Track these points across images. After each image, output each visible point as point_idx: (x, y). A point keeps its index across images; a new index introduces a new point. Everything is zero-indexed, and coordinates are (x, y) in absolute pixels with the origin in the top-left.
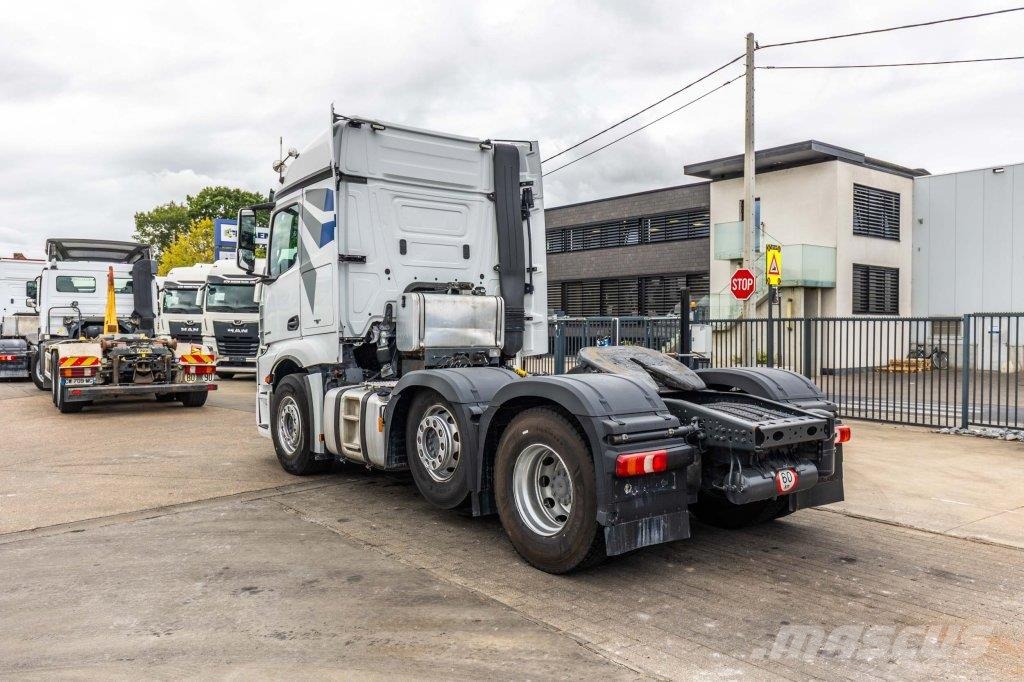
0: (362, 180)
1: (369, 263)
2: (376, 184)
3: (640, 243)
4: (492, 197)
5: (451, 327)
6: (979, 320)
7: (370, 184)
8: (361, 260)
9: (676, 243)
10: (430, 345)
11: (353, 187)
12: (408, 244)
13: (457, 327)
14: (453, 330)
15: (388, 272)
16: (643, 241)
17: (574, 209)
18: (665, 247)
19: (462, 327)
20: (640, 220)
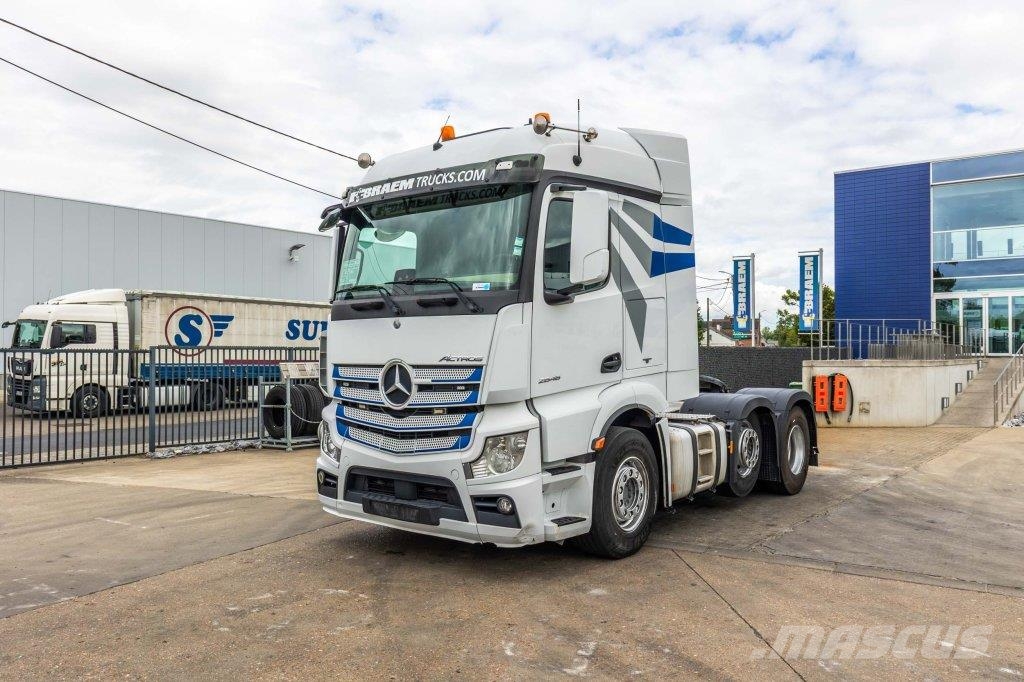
6: (163, 351)
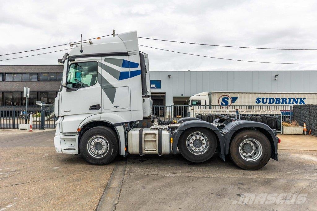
3: (38, 81)
9: (52, 82)
16: (39, 80)
17: (8, 67)
18: (48, 83)
20: (38, 73)
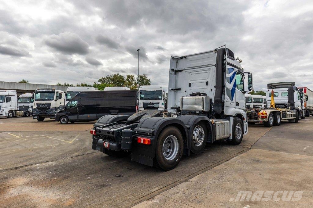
0: (182, 71)
1: (182, 90)
2: (185, 71)
4: (215, 66)
5: (189, 105)
7: (184, 71)
8: (180, 89)
10: (184, 109)
11: (180, 73)
12: (191, 84)
13: (190, 105)
14: (190, 106)
15: (186, 91)
19: (192, 105)
